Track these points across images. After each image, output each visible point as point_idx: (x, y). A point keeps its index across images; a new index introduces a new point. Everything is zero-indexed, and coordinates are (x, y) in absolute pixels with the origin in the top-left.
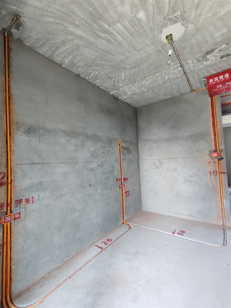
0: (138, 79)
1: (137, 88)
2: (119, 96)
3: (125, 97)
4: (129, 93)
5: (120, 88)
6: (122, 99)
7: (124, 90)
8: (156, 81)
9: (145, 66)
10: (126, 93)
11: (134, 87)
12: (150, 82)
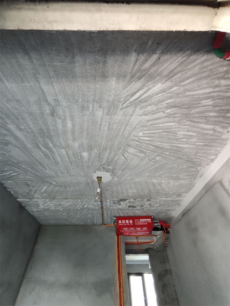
0: (60, 197)
1: (53, 205)
2: (27, 205)
3: (35, 210)
4: (41, 207)
5: (34, 199)
6: (29, 210)
7: (38, 202)
8: (75, 206)
10: (38, 205)
11: (51, 203)
12: (70, 204)
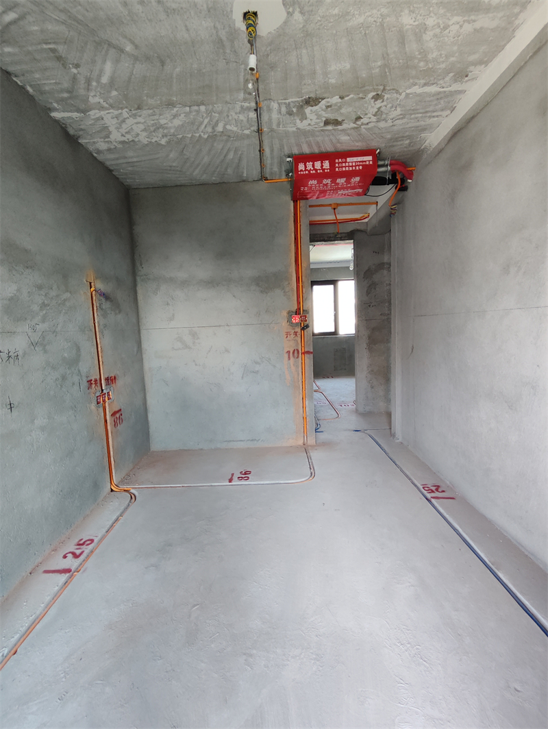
0: (151, 101)
1: (142, 127)
2: (81, 133)
3: (102, 146)
4: (116, 136)
5: (91, 110)
6: (91, 148)
7: (102, 122)
8: (195, 127)
9: (177, 70)
10: (105, 132)
11: (135, 121)
12: (181, 123)
